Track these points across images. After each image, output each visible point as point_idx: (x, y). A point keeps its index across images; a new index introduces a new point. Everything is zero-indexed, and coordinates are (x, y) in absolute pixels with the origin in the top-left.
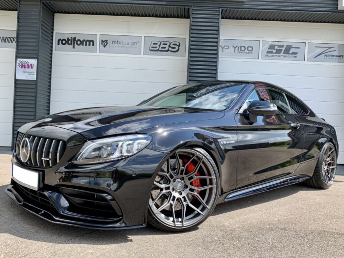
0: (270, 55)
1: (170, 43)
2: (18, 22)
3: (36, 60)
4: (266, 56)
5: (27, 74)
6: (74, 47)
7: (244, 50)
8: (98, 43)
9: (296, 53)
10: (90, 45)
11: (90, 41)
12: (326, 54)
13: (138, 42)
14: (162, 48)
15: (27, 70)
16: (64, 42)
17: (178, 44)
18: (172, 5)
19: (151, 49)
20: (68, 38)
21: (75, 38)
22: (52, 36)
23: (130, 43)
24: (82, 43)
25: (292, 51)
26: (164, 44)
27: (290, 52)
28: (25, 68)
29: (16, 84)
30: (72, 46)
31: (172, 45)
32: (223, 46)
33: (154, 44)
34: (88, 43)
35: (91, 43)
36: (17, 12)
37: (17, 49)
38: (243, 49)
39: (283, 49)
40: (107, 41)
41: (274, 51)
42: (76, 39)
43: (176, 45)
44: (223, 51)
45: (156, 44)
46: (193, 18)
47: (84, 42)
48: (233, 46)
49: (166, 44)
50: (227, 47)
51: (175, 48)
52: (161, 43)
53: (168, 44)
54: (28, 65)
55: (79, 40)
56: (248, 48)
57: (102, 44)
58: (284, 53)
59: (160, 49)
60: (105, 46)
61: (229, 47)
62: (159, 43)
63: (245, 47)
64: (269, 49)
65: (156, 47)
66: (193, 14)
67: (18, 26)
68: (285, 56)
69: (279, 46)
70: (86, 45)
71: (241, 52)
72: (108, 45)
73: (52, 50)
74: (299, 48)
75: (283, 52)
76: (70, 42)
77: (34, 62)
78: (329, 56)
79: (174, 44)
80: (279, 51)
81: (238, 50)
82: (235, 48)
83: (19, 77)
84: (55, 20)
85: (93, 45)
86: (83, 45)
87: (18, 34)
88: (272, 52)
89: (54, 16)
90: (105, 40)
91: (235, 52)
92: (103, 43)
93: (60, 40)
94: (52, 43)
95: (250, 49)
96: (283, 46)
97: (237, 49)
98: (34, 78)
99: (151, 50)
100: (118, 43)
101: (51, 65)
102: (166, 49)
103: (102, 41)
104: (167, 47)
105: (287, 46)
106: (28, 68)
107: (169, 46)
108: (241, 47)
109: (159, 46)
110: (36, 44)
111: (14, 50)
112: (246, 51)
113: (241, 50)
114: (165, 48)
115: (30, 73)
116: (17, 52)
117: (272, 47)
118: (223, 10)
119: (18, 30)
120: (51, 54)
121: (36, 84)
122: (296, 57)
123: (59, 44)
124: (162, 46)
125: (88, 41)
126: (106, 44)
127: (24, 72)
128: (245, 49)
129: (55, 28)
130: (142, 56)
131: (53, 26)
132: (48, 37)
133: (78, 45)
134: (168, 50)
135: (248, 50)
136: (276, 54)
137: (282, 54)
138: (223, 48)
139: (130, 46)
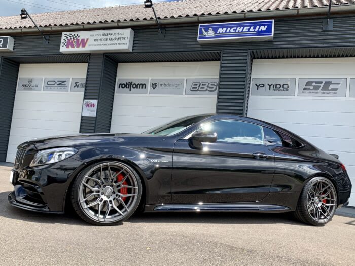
0: (307, 91)
1: (209, 84)
2: (88, 72)
3: (97, 100)
4: (303, 92)
5: (89, 112)
6: (130, 90)
7: (280, 88)
8: (149, 86)
9: (336, 89)
10: (142, 88)
11: (143, 85)
13: (181, 84)
14: (201, 88)
15: (90, 108)
16: (123, 86)
17: (216, 84)
19: (192, 89)
20: (127, 83)
21: (132, 82)
22: (115, 82)
23: (175, 85)
24: (137, 86)
25: (331, 87)
26: (203, 85)
27: (330, 88)
29: (82, 120)
31: (210, 86)
33: (194, 85)
34: (141, 86)
36: (87, 64)
37: (85, 93)
38: (278, 86)
39: (322, 85)
40: (156, 84)
41: (312, 88)
42: (133, 83)
43: (214, 85)
44: (258, 89)
45: (197, 85)
46: (222, 60)
47: (139, 86)
48: (268, 84)
49: (205, 85)
50: (262, 85)
51: (213, 88)
53: (207, 85)
54: (91, 104)
55: (135, 84)
56: (283, 85)
57: (152, 87)
58: (322, 90)
60: (154, 88)
61: (264, 85)
62: (199, 84)
63: (280, 84)
64: (306, 85)
66: (223, 57)
67: (87, 75)
68: (324, 93)
69: (317, 82)
70: (140, 88)
71: (276, 90)
72: (157, 87)
73: (114, 93)
74: (339, 84)
75: (321, 88)
76: (128, 86)
77: (95, 102)
79: (212, 85)
80: (316, 88)
81: (273, 88)
82: (270, 86)
83: (84, 115)
84: (118, 68)
85: (145, 88)
86: (137, 88)
87: (87, 81)
88: (309, 89)
89: (117, 65)
91: (270, 89)
93: (120, 84)
94: (114, 87)
95: (285, 86)
96: (321, 82)
97: (272, 86)
98: (94, 114)
99: (192, 90)
100: (164, 85)
101: (112, 104)
102: (205, 89)
103: (152, 84)
104: (206, 87)
105: (326, 82)
106: (91, 106)
107: (208, 86)
108: (276, 84)
109: (199, 86)
110: (97, 88)
111: (83, 93)
112: (282, 88)
113: (276, 87)
114: (204, 88)
115: (92, 111)
116: (85, 95)
117: (309, 83)
119: (87, 78)
120: (113, 96)
121: (96, 120)
122: (335, 93)
123: (119, 87)
124: (201, 86)
125: (141, 84)
126: (155, 86)
127: (88, 110)
128: (281, 86)
129: (117, 75)
130: (184, 95)
131: (116, 73)
132: (111, 83)
133: (134, 88)
134: (207, 90)
135: (283, 87)
136: (314, 91)
137: (320, 90)
138: (258, 86)
139: (174, 87)
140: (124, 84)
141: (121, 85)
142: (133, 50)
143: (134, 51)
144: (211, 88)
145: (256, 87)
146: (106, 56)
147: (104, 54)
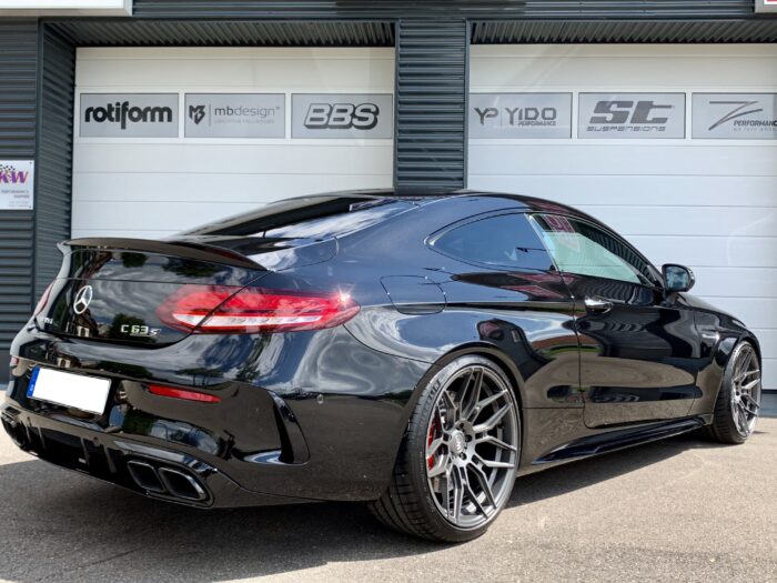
0: (599, 126)
1: (355, 108)
3: (33, 162)
4: (590, 129)
5: (11, 196)
6: (123, 127)
7: (535, 118)
8: (181, 114)
9: (664, 120)
10: (161, 119)
11: (161, 111)
12: (738, 119)
13: (278, 108)
14: (335, 119)
15: (10, 186)
16: (100, 115)
17: (374, 109)
18: (353, 19)
19: (308, 123)
20: (110, 106)
21: (126, 104)
22: (72, 102)
23: (259, 112)
24: (142, 115)
25: (653, 114)
26: (339, 111)
27: (649, 118)
28: (6, 181)
30: (119, 124)
31: (358, 113)
32: (482, 111)
33: (315, 111)
34: (157, 114)
35: (165, 114)
38: (532, 114)
39: (632, 111)
40: (202, 107)
41: (609, 117)
42: (130, 107)
43: (368, 111)
44: (482, 122)
45: (322, 111)
46: (401, 46)
47: (149, 114)
48: (508, 110)
49: (345, 111)
50: (493, 113)
51: (367, 119)
52: (331, 109)
53: (351, 110)
54: (13, 174)
55: (135, 109)
56: (543, 112)
57: (191, 116)
58: (632, 121)
59: (331, 123)
60: (197, 121)
61: (496, 111)
62: (327, 110)
63: (535, 110)
64: (596, 112)
65: (321, 119)
66: (401, 37)
68: (637, 129)
69: (620, 104)
70: (153, 119)
71: (528, 124)
72: (206, 117)
73: (71, 136)
74: (670, 107)
75: (630, 117)
76: (114, 115)
77: (26, 166)
78: (745, 123)
79: (363, 111)
81: (520, 118)
82: (512, 113)
84: (77, 62)
85: (170, 119)
86: (145, 120)
88: (603, 120)
89: (74, 54)
90: (199, 107)
91: (512, 122)
92: (194, 114)
93: (90, 110)
94: (72, 119)
96: (629, 104)
97: (516, 115)
98: (28, 204)
99: (309, 127)
100: (229, 111)
101: (70, 170)
102: (347, 122)
103: (192, 109)
104: (347, 117)
105: (640, 103)
106: (14, 180)
107: (353, 115)
108: (527, 110)
109: (329, 115)
110: (31, 124)
112: (540, 119)
113: (527, 118)
114: (343, 119)
115: (19, 194)
117: (603, 106)
118: (475, 25)
120: (71, 144)
121: (34, 220)
122: (662, 129)
123: (87, 119)
124: (335, 115)
125: (157, 109)
126: (199, 115)
127: (4, 192)
128: (537, 114)
129: (77, 82)
130: (288, 140)
131: (73, 78)
132: (61, 104)
133: (134, 120)
134: (351, 125)
135: (543, 117)
136: (615, 125)
137: (628, 123)
138: (482, 115)
139: (258, 117)
140: (101, 109)
141: (91, 113)
142: (134, 10)
143: (139, 14)
144: (361, 119)
145: (479, 117)
146: (47, 27)
147: (41, 19)
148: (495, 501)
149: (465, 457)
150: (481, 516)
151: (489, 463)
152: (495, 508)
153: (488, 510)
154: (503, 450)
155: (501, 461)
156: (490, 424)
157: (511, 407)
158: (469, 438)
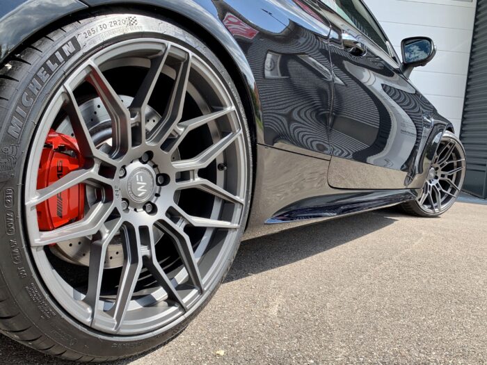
148: (203, 282)
149: (154, 210)
150: (174, 309)
151: (197, 221)
152: (201, 292)
153: (188, 298)
154: (224, 202)
155: (220, 218)
156: (203, 160)
157: (239, 136)
158: (164, 179)
